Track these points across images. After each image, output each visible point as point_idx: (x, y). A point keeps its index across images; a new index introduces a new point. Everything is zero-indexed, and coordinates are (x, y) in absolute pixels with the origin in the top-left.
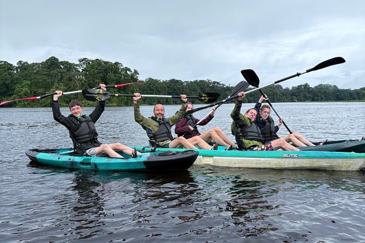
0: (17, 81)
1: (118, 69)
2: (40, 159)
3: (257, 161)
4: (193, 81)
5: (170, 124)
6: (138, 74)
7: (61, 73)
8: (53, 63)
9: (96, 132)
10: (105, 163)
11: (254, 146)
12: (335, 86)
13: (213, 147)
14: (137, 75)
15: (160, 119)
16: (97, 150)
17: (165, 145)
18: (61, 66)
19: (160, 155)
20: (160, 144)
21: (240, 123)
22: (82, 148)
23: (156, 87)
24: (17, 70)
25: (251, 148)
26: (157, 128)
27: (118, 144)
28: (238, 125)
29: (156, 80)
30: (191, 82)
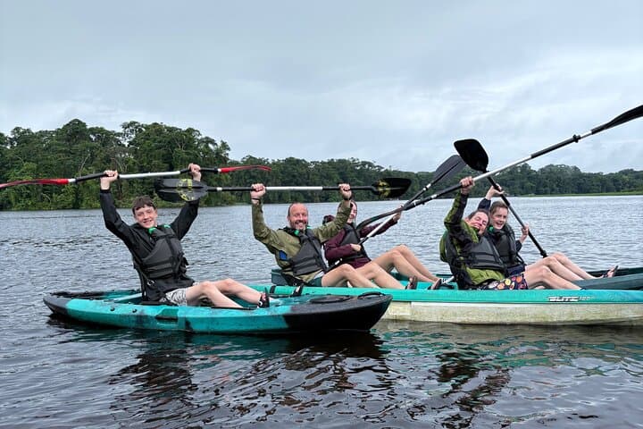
0: (13, 163)
1: (192, 140)
2: (73, 311)
3: (499, 311)
4: (326, 161)
5: (319, 240)
6: (229, 149)
7: (92, 148)
8: (75, 130)
9: (185, 259)
10: (208, 318)
11: (490, 281)
12: (576, 168)
13: (409, 283)
14: (227, 152)
15: (301, 231)
16: (188, 292)
17: (313, 281)
18: (92, 136)
19: (313, 302)
20: (304, 280)
21: (462, 238)
22: (159, 289)
23: (262, 172)
24: (12, 144)
25: (484, 285)
26: (297, 250)
27: (229, 280)
28: (455, 242)
29: (260, 160)
30: (323, 163)
